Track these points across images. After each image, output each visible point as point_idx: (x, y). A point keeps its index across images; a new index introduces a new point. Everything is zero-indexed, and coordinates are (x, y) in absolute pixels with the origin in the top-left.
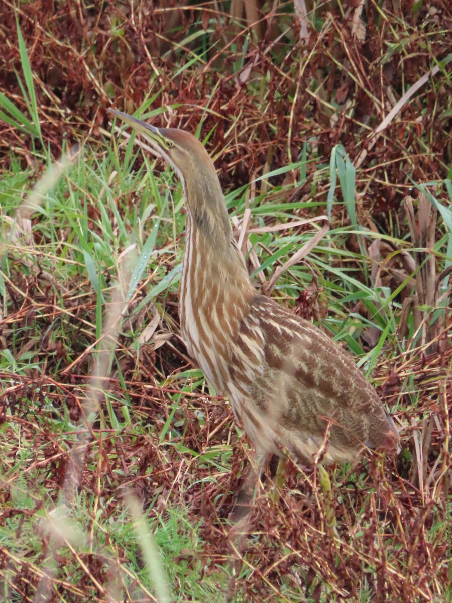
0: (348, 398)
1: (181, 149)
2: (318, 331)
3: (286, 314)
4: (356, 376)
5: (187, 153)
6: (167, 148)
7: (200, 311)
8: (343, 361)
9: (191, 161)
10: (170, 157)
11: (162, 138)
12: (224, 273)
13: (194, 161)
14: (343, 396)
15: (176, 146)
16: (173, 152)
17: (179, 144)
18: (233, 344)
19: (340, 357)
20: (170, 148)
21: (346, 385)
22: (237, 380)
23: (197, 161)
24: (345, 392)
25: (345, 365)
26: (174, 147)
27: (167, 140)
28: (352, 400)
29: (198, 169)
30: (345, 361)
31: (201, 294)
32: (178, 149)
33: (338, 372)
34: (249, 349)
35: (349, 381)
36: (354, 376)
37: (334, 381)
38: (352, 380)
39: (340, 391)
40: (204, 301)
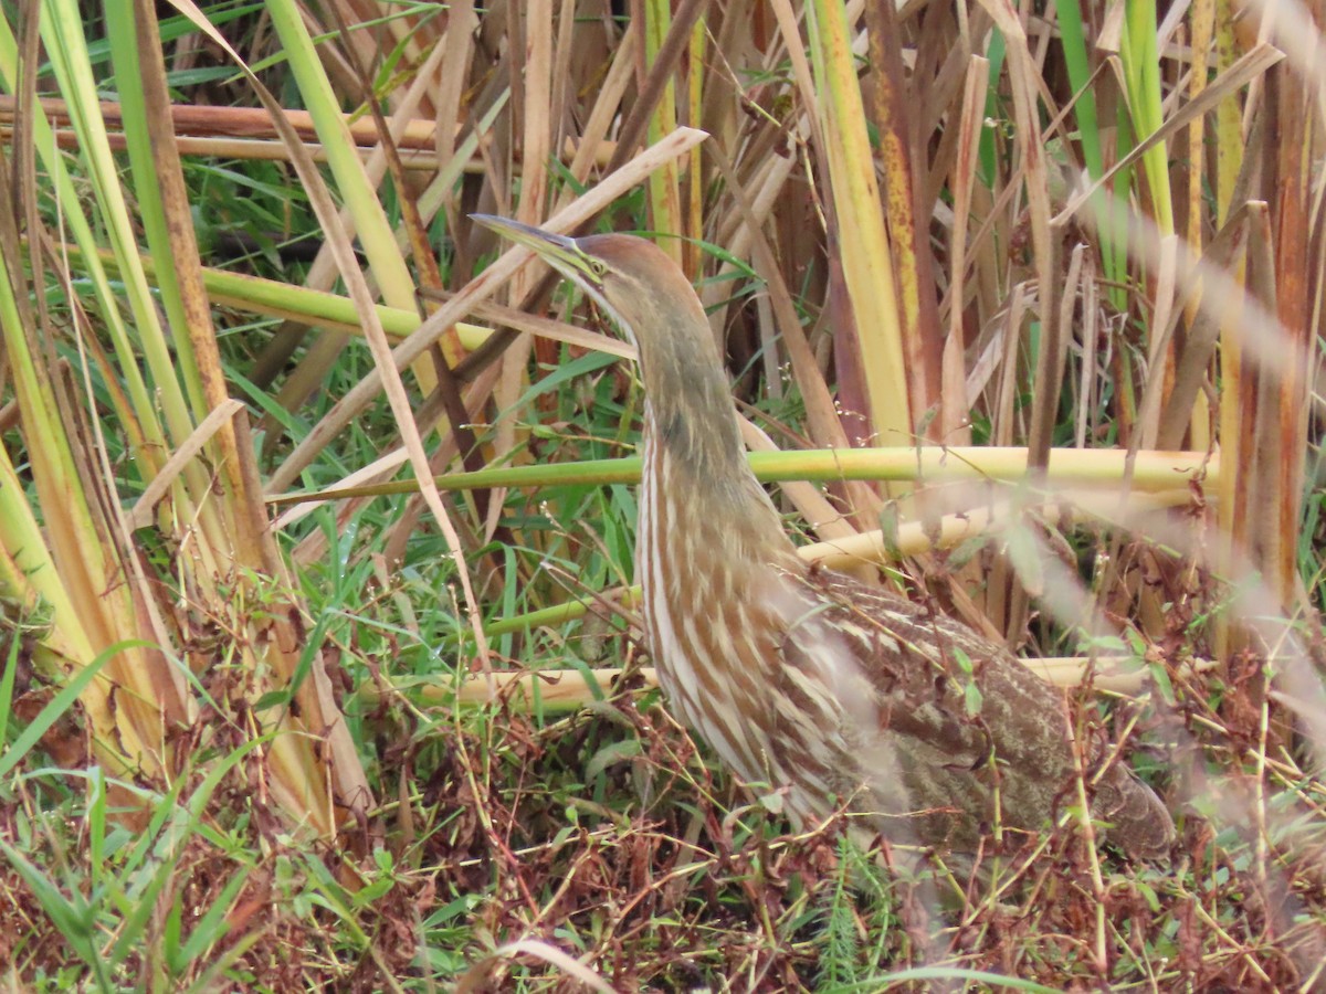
0: (1041, 760)
1: (622, 275)
2: (951, 628)
3: (876, 602)
4: (1049, 709)
5: (635, 282)
6: (596, 279)
7: (689, 626)
8: (1015, 684)
9: (646, 299)
10: (604, 296)
11: (583, 259)
12: (731, 540)
13: (652, 298)
14: (1029, 757)
15: (612, 270)
16: (608, 286)
17: (617, 266)
18: (775, 692)
19: (1007, 676)
20: (601, 277)
21: (1030, 733)
22: (793, 765)
23: (660, 295)
24: (1031, 748)
25: (1021, 691)
26: (609, 273)
27: (592, 259)
28: (1050, 763)
29: (663, 315)
30: (1021, 683)
31: (688, 587)
32: (616, 276)
33: (1007, 709)
34: (809, 698)
35: (1035, 723)
36: (1046, 711)
37: (1003, 728)
38: (1042, 721)
39: (1021, 747)
40: (697, 603)
